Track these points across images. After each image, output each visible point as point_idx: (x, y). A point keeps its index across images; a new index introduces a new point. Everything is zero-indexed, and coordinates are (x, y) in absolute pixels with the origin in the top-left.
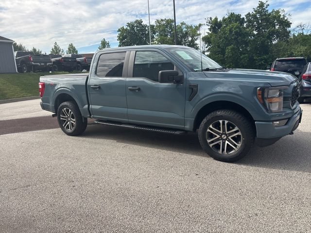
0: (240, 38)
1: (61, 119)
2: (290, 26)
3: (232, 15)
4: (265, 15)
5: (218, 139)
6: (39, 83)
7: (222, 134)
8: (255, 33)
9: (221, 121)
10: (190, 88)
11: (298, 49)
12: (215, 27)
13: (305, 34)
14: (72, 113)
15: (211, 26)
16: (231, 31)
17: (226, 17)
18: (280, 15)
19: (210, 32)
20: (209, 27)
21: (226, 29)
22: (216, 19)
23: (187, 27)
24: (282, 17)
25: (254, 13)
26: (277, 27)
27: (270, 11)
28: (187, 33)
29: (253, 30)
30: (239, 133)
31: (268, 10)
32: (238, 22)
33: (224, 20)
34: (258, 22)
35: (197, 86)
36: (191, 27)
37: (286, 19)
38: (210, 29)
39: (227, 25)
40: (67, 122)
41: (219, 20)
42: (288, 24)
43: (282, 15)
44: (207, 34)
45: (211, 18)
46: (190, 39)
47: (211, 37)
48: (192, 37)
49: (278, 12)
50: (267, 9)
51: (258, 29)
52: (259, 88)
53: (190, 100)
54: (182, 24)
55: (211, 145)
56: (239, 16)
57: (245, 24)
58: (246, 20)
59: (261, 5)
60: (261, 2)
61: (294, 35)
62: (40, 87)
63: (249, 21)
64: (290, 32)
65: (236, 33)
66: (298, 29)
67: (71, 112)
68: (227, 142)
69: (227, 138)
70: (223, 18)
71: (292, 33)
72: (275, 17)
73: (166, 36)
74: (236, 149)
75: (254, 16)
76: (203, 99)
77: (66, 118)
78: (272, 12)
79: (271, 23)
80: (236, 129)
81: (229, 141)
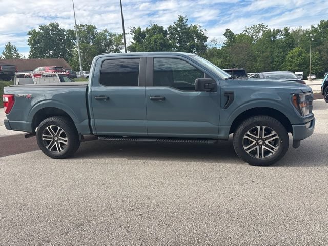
1: (43, 139)
2: (206, 41)
3: (156, 26)
4: (185, 29)
5: (255, 145)
6: (4, 96)
7: (259, 139)
8: (178, 45)
9: (259, 127)
10: (225, 96)
11: (216, 62)
12: (139, 37)
13: (218, 48)
14: (62, 131)
15: (135, 36)
16: (155, 42)
17: (149, 28)
18: (198, 30)
19: (135, 42)
20: (133, 37)
21: (151, 39)
22: (139, 29)
23: (111, 35)
24: (199, 32)
25: (175, 26)
26: (196, 41)
27: (189, 26)
28: (111, 41)
29: (176, 43)
30: (277, 137)
31: (187, 25)
32: (162, 34)
33: (148, 31)
34: (179, 35)
35: (232, 93)
36: (115, 35)
37: (203, 33)
38: (134, 39)
39: (151, 36)
40: (53, 143)
41: (142, 31)
42: (205, 39)
43: (199, 29)
44: (131, 44)
45: (134, 28)
46: (115, 47)
47: (136, 47)
48: (117, 46)
49: (195, 27)
50: (186, 23)
51: (180, 41)
52: (293, 95)
53: (226, 108)
54: (105, 31)
55: (248, 152)
56: (162, 28)
57: (168, 36)
58: (168, 32)
59: (181, 19)
60: (181, 16)
61: (209, 49)
62: (7, 100)
63: (172, 34)
64: (206, 45)
65: (161, 44)
66: (212, 43)
67: (60, 129)
68: (263, 147)
69: (264, 142)
70: (147, 29)
71: (208, 46)
72: (194, 32)
73: (89, 43)
74: (274, 152)
75: (176, 29)
76: (241, 107)
77: (51, 138)
78: (191, 26)
79: (190, 37)
80: (273, 133)
81: (266, 145)
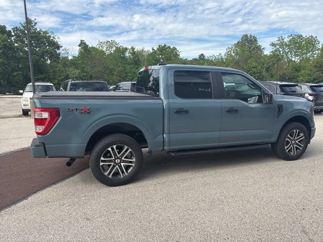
0: (10, 52)
2: (59, 49)
4: (35, 32)
8: (26, 49)
11: (73, 72)
18: (50, 37)
24: (52, 38)
25: (22, 28)
26: (48, 47)
27: (38, 30)
29: (24, 46)
31: (36, 29)
32: (6, 35)
37: (55, 40)
42: (58, 47)
43: (52, 36)
49: (47, 33)
56: (4, 27)
57: (13, 38)
58: (13, 34)
60: (29, 19)
61: (63, 58)
63: (18, 36)
64: (60, 54)
72: (44, 37)
75: (22, 31)
78: (40, 31)
